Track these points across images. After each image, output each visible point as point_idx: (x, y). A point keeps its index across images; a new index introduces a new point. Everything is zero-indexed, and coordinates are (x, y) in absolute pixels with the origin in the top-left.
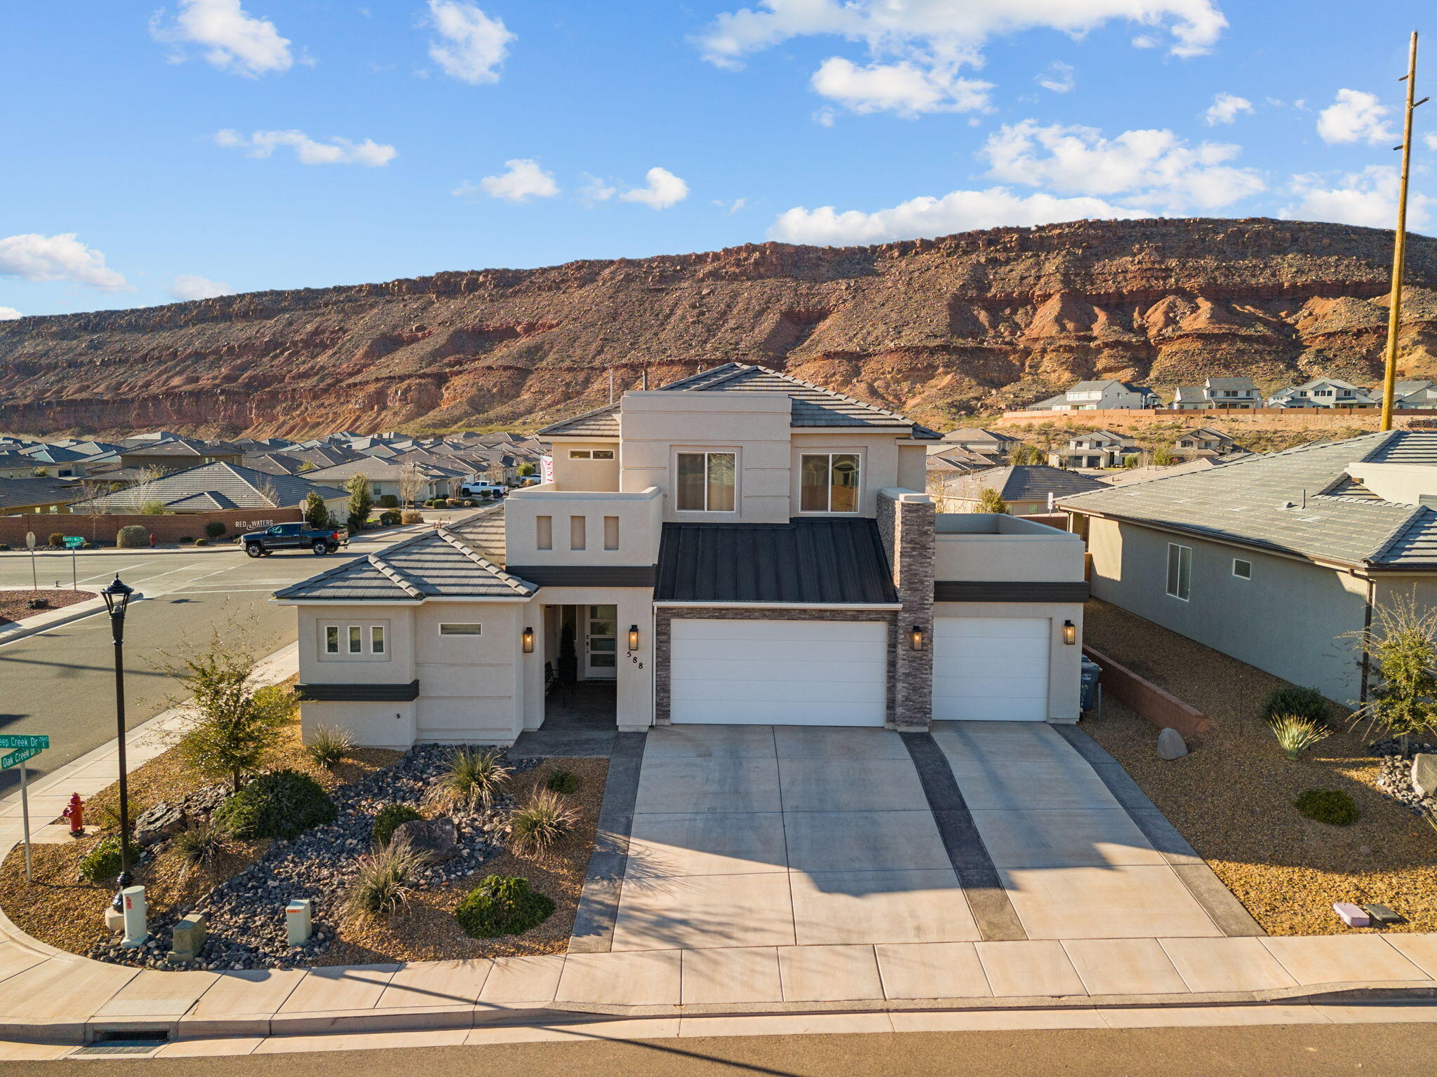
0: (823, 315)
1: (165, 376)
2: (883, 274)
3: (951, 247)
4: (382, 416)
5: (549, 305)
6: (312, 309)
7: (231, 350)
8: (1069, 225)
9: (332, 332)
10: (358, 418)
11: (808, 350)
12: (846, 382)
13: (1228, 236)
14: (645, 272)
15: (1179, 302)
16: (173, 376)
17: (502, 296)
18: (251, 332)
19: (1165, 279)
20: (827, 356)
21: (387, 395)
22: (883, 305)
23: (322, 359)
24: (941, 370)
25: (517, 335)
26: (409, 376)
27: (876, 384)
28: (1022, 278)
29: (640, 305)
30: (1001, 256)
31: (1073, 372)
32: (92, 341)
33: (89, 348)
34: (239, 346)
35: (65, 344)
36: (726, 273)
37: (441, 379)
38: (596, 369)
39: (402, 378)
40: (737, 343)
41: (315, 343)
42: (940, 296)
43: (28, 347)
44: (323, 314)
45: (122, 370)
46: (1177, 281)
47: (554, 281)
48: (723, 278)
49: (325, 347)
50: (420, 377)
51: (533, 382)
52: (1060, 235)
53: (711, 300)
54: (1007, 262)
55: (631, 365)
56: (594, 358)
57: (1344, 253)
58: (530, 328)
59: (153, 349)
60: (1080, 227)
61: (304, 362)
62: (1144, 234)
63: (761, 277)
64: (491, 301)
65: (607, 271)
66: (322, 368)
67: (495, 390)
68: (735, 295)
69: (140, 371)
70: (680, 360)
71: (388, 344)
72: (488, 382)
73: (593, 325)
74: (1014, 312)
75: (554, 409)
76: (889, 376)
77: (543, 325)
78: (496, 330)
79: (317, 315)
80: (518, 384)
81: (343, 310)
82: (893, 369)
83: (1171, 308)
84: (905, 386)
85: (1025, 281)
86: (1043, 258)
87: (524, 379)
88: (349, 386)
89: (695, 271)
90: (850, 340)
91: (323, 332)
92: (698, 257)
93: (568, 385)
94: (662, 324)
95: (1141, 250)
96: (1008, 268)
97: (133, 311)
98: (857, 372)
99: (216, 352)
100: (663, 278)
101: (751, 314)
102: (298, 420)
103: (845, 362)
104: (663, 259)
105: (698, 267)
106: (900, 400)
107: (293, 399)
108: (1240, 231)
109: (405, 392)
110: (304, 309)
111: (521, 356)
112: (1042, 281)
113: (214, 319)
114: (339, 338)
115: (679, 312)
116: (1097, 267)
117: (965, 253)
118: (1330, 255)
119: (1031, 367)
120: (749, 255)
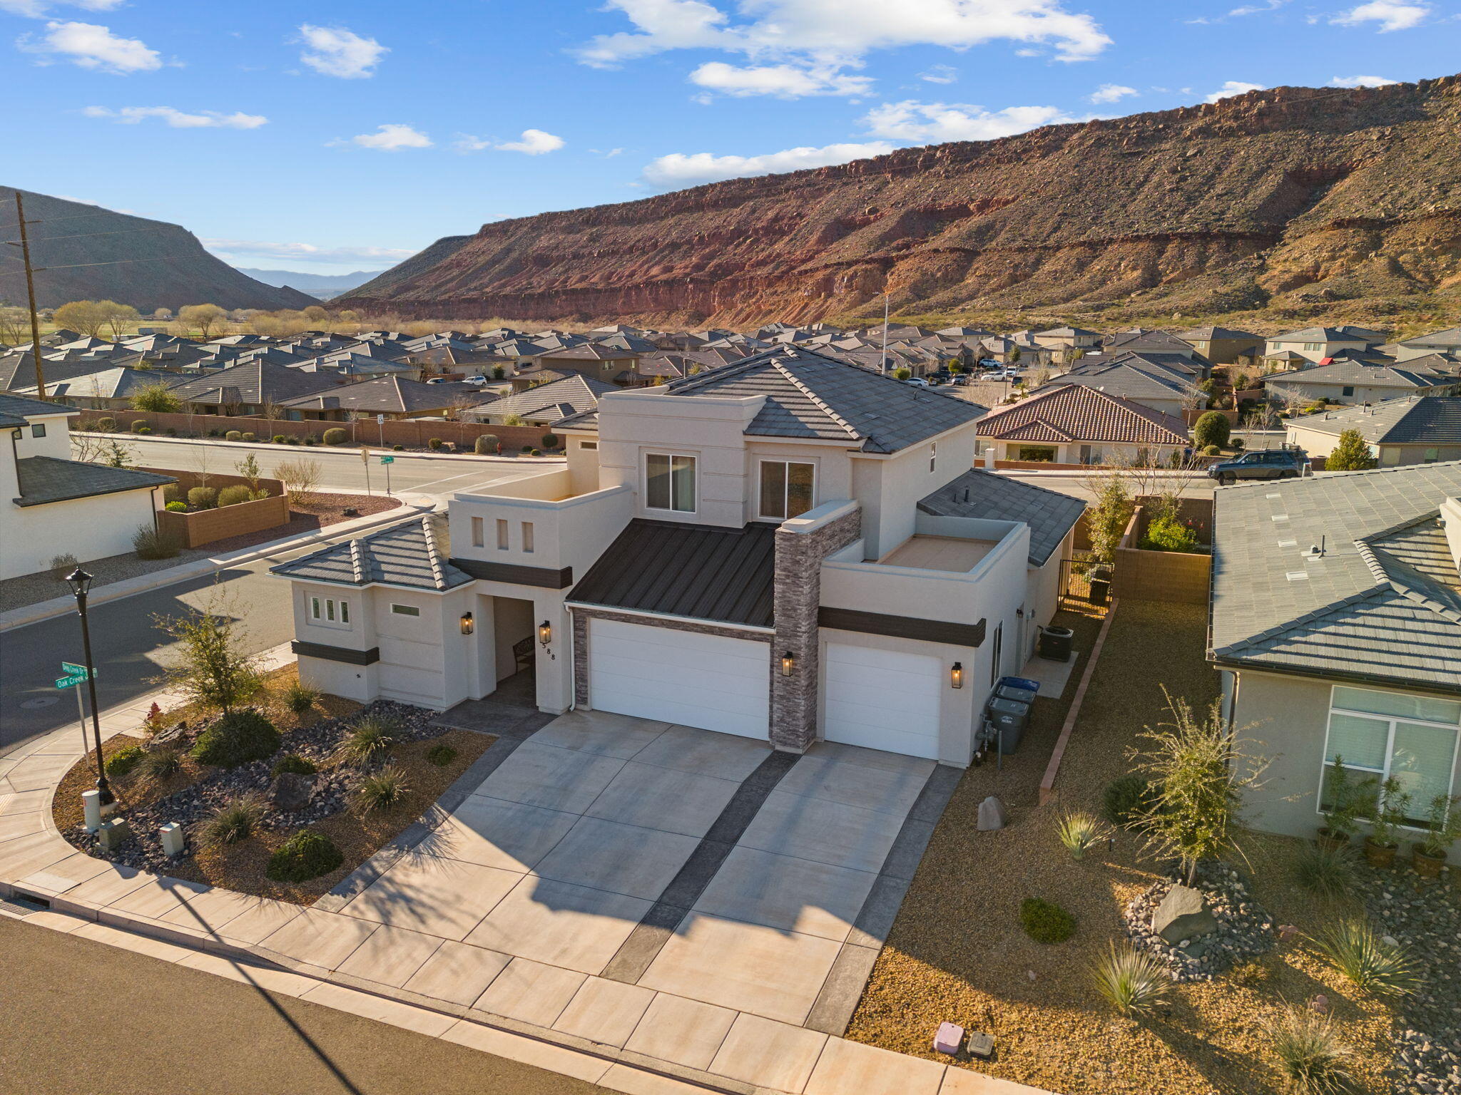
0: (1342, 173)
1: (646, 266)
2: (1435, 116)
4: (828, 304)
5: (1007, 179)
6: (774, 195)
7: (701, 238)
9: (791, 218)
10: (806, 305)
11: (1317, 216)
12: (1361, 256)
14: (1119, 135)
16: (653, 266)
17: (958, 172)
18: (719, 221)
20: (1339, 224)
21: (834, 282)
22: (1428, 157)
23: (779, 247)
25: (969, 214)
26: (857, 262)
27: (1401, 259)
29: (1110, 173)
32: (592, 234)
33: (590, 240)
34: (708, 236)
35: (571, 237)
36: (1220, 128)
37: (887, 264)
38: (1049, 249)
39: (850, 264)
40: (1223, 213)
41: (774, 231)
43: (544, 241)
44: (784, 200)
45: (613, 261)
47: (1015, 151)
48: (1216, 135)
49: (783, 233)
50: (867, 262)
51: (980, 265)
53: (1197, 162)
55: (1090, 243)
56: (1048, 236)
58: (984, 205)
59: (639, 241)
61: (763, 250)
63: (1265, 130)
64: (947, 177)
65: (1076, 136)
66: (779, 255)
67: (939, 274)
68: (1230, 153)
69: (628, 261)
70: (1148, 235)
71: (841, 228)
72: (933, 266)
73: (1053, 198)
75: (997, 294)
76: (1421, 248)
77: (998, 202)
78: (948, 208)
79: (778, 201)
80: (963, 267)
81: (802, 194)
82: (1428, 239)
84: (1443, 261)
87: (970, 262)
88: (800, 273)
89: (1181, 128)
90: (1375, 203)
91: (782, 218)
92: (1186, 111)
93: (1016, 267)
94: (1133, 193)
97: (624, 205)
98: (1377, 244)
99: (689, 242)
100: (1141, 139)
101: (1245, 176)
102: (754, 307)
103: (1362, 232)
104: (1143, 117)
105: (1185, 124)
106: (1432, 278)
107: (751, 287)
109: (851, 279)
110: (767, 196)
111: (970, 237)
113: (690, 210)
114: (796, 225)
115: (1155, 179)
120: (1252, 104)
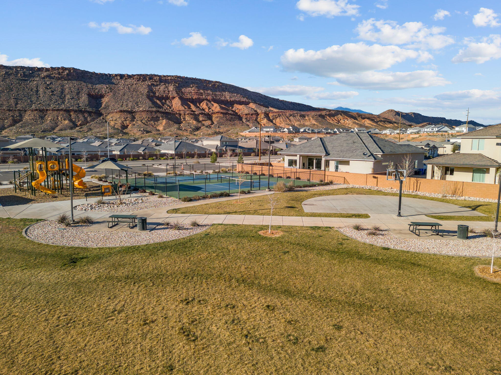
0: (102, 96)
2: (117, 84)
3: (138, 78)
8: (172, 76)
13: (212, 85)
15: (208, 103)
19: (202, 95)
22: (124, 95)
24: (161, 118)
28: (164, 91)
30: (155, 83)
31: (195, 121)
36: (54, 76)
42: (142, 94)
46: (205, 96)
48: (53, 79)
52: (171, 79)
54: (157, 85)
57: (237, 93)
60: (175, 77)
62: (192, 82)
63: (71, 80)
74: (166, 101)
76: (146, 119)
83: (207, 105)
85: (165, 92)
86: (167, 85)
89: (39, 74)
94: (37, 94)
95: (193, 87)
96: (158, 87)
98: (134, 117)
100: (25, 75)
101: (74, 93)
104: (23, 68)
108: (214, 84)
112: (170, 92)
115: (41, 90)
116: (183, 90)
117: (143, 81)
118: (235, 93)
119: (183, 119)
120: (63, 71)
